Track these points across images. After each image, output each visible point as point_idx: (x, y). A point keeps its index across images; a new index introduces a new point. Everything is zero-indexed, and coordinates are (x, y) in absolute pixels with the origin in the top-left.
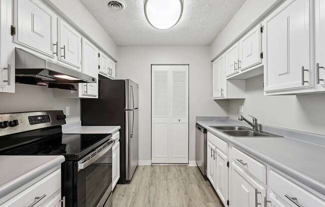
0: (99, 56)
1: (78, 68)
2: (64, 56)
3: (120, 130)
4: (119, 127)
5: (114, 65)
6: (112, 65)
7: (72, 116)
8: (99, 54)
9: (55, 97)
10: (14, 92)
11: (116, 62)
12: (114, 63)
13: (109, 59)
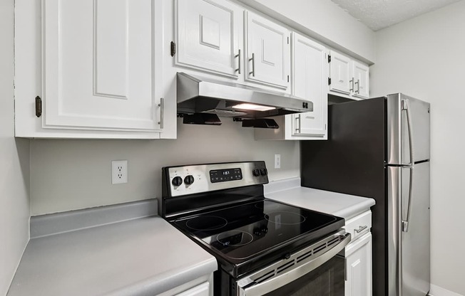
0: (329, 61)
1: (285, 89)
2: (253, 72)
3: (372, 208)
4: (371, 201)
5: (367, 73)
6: (361, 73)
7: (285, 168)
8: (329, 57)
9: (256, 140)
10: (175, 137)
11: (370, 64)
12: (367, 68)
13: (354, 63)
